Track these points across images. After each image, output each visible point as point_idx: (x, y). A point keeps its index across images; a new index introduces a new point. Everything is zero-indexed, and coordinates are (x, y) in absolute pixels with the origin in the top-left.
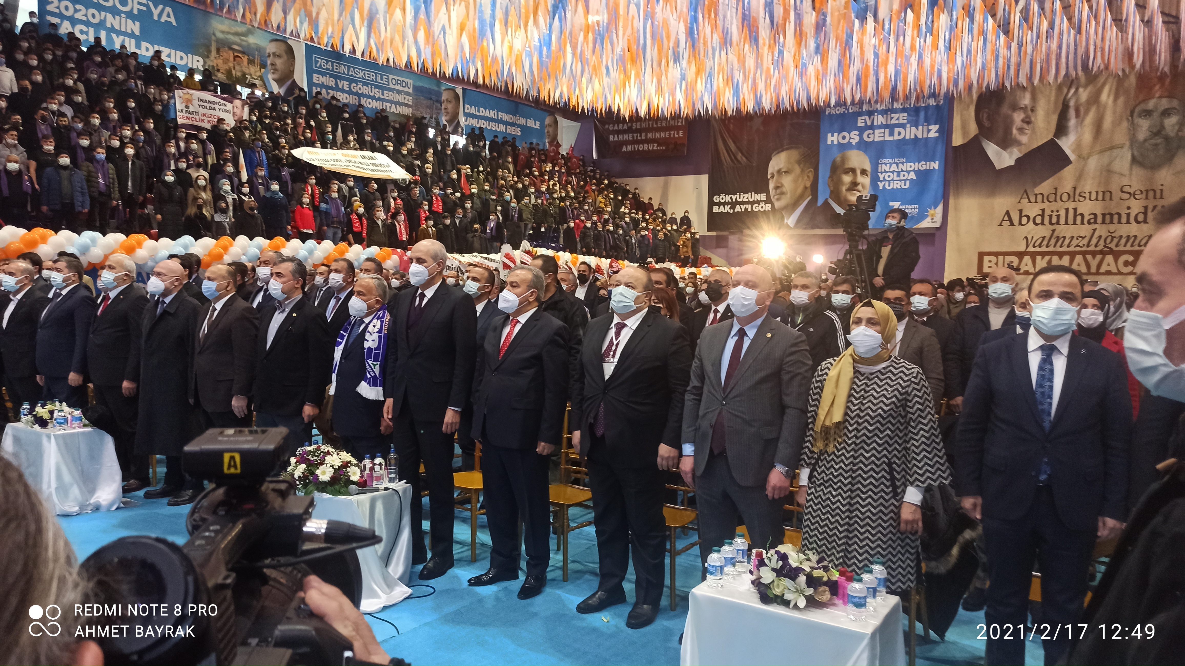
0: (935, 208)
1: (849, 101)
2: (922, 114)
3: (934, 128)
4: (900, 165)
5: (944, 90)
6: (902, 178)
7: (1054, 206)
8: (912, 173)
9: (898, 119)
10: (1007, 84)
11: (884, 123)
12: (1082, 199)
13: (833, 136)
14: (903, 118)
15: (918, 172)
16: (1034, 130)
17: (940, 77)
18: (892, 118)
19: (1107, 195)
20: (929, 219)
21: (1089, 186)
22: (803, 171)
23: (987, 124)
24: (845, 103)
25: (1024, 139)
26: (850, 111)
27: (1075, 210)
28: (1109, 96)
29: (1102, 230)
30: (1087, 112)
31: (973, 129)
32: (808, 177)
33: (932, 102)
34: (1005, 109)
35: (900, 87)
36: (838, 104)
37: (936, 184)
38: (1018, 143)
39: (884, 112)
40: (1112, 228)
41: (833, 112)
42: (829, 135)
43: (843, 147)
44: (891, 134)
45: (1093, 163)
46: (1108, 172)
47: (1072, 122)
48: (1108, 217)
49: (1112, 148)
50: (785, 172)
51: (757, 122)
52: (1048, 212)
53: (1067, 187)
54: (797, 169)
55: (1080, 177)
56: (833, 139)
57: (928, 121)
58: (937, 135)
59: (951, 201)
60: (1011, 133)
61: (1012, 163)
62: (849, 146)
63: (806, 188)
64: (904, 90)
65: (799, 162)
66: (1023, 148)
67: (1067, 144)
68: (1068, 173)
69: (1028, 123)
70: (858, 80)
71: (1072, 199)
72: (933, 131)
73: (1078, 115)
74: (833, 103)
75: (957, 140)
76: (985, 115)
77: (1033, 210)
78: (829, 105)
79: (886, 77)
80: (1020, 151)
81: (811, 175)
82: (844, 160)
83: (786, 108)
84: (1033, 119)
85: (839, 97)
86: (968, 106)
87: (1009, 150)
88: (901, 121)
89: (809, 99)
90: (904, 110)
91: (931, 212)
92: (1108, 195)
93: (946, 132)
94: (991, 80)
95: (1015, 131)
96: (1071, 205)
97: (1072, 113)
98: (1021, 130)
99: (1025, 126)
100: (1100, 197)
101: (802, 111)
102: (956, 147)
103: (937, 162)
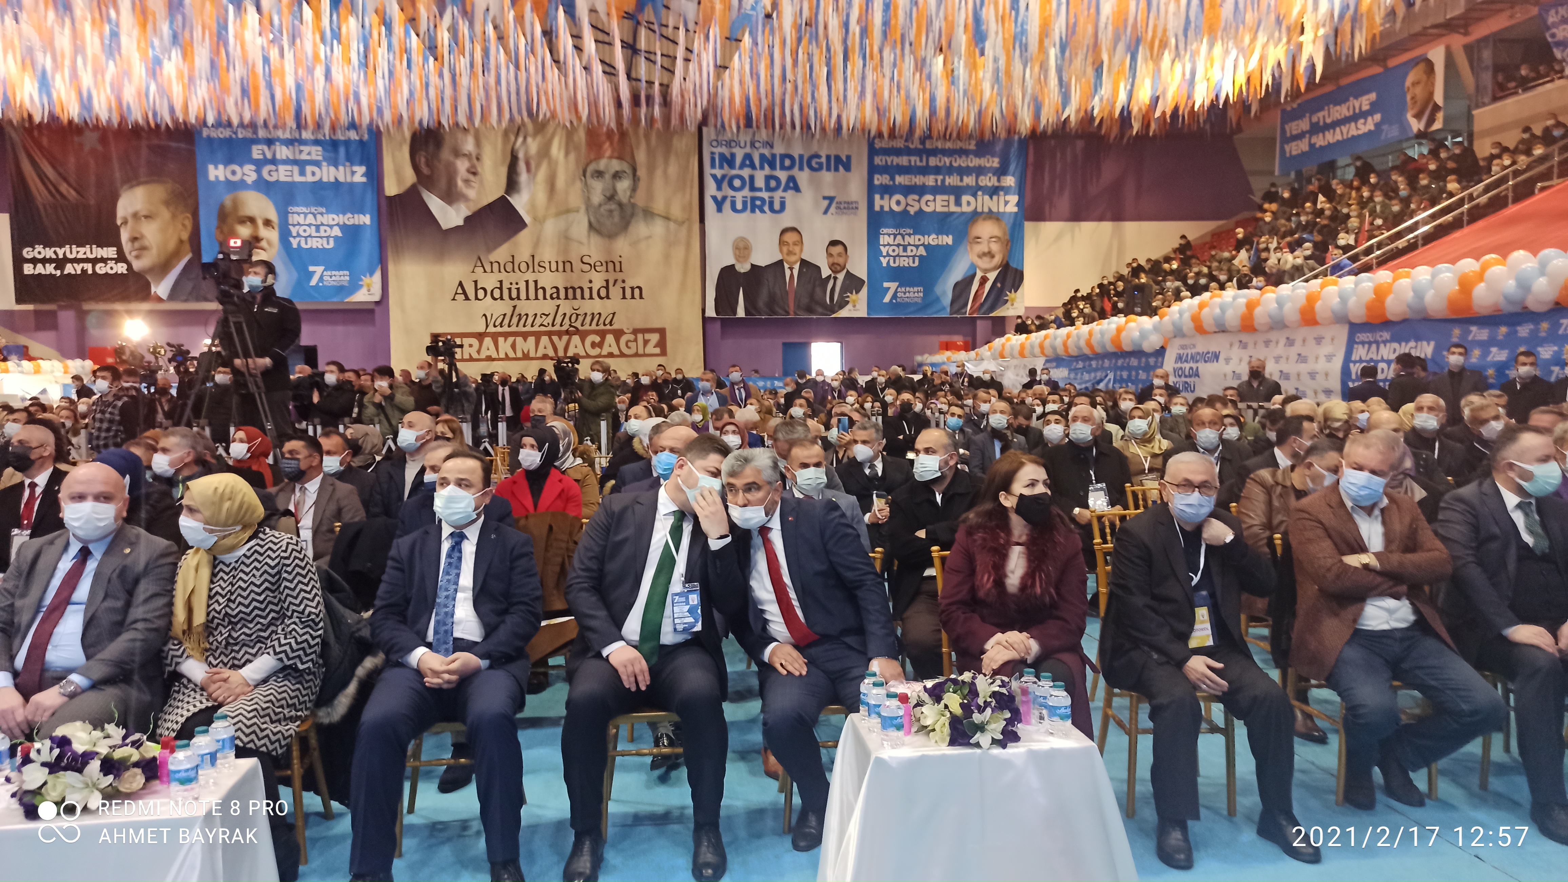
0: (371, 275)
1: (235, 121)
2: (342, 151)
3: (360, 170)
4: (319, 217)
5: (366, 120)
6: (322, 234)
7: (513, 277)
8: (336, 229)
9: (309, 154)
10: (444, 122)
11: (291, 157)
12: (542, 269)
13: (216, 168)
14: (316, 152)
15: (343, 227)
16: (481, 183)
17: (358, 102)
18: (301, 152)
19: (566, 265)
20: (364, 290)
21: (548, 254)
22: (174, 216)
23: (425, 170)
24: (229, 124)
25: (471, 193)
26: (240, 136)
27: (536, 282)
28: (559, 149)
29: (566, 307)
30: (538, 166)
31: (410, 177)
32: (184, 225)
33: (353, 135)
34: (446, 154)
35: (306, 109)
36: (218, 124)
37: (368, 245)
38: (463, 197)
39: (289, 143)
40: (576, 304)
41: (214, 134)
42: (211, 167)
43: (234, 186)
44: (302, 173)
45: (551, 228)
46: (565, 238)
47: (523, 177)
48: (570, 291)
49: (568, 211)
50: (146, 217)
51: (90, 140)
52: (506, 285)
53: (523, 255)
54: (165, 214)
55: (537, 243)
56: (217, 172)
57: (350, 159)
58: (364, 180)
59: (391, 268)
60: (456, 185)
61: (461, 223)
62: (241, 185)
63: (181, 242)
64: (313, 115)
65: (167, 203)
66: (471, 204)
67: (520, 202)
68: (524, 236)
69: (474, 174)
70: (244, 92)
71: (531, 269)
72: (359, 174)
73: (528, 170)
74: (210, 120)
75: (391, 188)
76: (423, 160)
77: (489, 282)
78: (205, 124)
79: (284, 94)
80: (468, 208)
81: (189, 224)
82: (236, 205)
83: (137, 123)
84: (479, 170)
85: (219, 113)
86: (401, 145)
87: (455, 206)
88: (314, 157)
89: (172, 110)
90: (317, 142)
91: (366, 280)
92: (568, 265)
93: (375, 176)
94: (423, 114)
95: (460, 183)
96: (530, 277)
97: (522, 166)
98: (467, 181)
99: (471, 177)
100: (561, 268)
101: (163, 127)
102: (390, 198)
103: (368, 216)
